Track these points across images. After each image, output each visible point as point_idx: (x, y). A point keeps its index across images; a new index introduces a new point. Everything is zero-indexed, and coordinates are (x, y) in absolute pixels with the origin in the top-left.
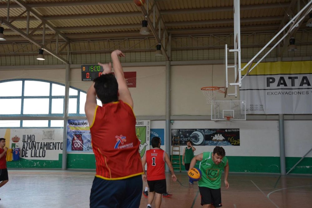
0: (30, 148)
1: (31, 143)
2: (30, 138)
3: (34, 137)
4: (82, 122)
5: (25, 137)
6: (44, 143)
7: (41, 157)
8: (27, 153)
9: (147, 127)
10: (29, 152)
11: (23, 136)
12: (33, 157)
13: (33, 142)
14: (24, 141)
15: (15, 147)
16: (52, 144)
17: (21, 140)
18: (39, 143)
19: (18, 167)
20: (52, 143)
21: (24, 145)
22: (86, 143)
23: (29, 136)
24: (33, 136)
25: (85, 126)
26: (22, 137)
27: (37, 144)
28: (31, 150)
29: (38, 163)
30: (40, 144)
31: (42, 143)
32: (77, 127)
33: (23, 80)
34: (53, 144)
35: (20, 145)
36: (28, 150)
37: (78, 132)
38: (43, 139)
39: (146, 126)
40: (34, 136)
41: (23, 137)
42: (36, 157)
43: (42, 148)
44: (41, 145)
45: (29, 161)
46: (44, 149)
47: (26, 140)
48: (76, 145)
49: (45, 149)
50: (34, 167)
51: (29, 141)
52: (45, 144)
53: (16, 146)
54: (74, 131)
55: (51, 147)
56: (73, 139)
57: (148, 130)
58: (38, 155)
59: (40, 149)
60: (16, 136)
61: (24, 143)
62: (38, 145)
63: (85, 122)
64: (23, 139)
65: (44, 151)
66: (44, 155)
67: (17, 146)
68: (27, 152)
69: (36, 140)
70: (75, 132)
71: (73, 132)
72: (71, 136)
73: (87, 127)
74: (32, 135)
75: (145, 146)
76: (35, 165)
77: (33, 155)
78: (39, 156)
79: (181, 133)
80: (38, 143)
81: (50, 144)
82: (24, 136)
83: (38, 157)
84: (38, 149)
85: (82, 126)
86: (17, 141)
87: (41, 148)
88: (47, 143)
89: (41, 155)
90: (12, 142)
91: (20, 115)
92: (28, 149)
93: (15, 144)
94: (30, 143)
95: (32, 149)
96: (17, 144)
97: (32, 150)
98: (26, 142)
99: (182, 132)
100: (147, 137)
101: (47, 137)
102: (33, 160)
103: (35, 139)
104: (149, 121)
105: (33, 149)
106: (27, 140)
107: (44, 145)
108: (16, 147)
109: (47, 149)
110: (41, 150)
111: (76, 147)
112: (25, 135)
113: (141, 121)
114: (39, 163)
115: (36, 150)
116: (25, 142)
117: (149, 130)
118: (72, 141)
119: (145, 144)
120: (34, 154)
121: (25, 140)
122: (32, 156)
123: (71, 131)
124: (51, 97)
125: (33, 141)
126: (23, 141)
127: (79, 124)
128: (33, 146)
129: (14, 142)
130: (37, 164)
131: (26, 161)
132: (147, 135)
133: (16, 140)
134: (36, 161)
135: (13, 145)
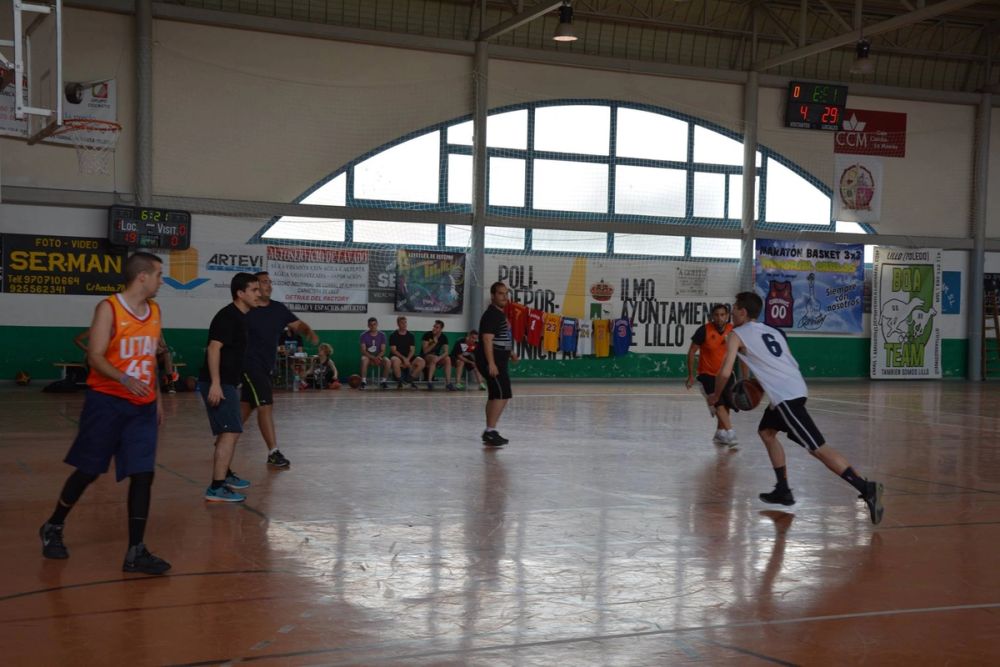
0: (643, 318)
1: (643, 303)
2: (641, 287)
3: (653, 288)
4: (791, 248)
5: (627, 286)
6: (680, 304)
7: (672, 345)
8: (634, 334)
9: (936, 268)
10: (639, 331)
11: (623, 281)
12: (650, 345)
13: (650, 300)
14: (625, 298)
15: (599, 316)
16: (700, 309)
17: (617, 291)
18: (667, 303)
19: (612, 377)
20: (700, 304)
21: (625, 310)
22: (800, 307)
23: (639, 283)
24: (650, 283)
25: (797, 259)
26: (620, 284)
27: (661, 307)
28: (644, 325)
29: (665, 363)
30: (668, 308)
31: (673, 303)
32: (779, 259)
33: (614, 105)
34: (705, 309)
35: (614, 308)
36: (636, 325)
37: (783, 275)
38: (678, 293)
39: (932, 265)
40: (653, 284)
41: (623, 286)
42: (660, 345)
43: (674, 319)
44: (673, 307)
45: (641, 357)
46: (679, 322)
47: (631, 295)
48: (775, 313)
49: (683, 321)
50: (653, 374)
51: (639, 299)
52: (684, 307)
53: (603, 313)
54: (771, 271)
55: (698, 316)
56: (769, 297)
57: (938, 275)
58: (663, 340)
59: (670, 323)
60: (602, 281)
61: (625, 302)
62: (664, 310)
63: (796, 248)
64: (623, 293)
65: (680, 329)
66: (679, 341)
67: (606, 312)
68: (634, 329)
69: (660, 296)
70: (774, 275)
71: (769, 275)
72: (763, 286)
73: (801, 261)
74: (646, 279)
75: (932, 316)
76: (657, 369)
77: (651, 340)
78: (669, 344)
79: (994, 283)
80: (665, 304)
81: (696, 308)
82: (625, 283)
83: (663, 345)
84: (664, 322)
85: (790, 257)
86: (607, 298)
87: (672, 319)
88: (687, 304)
89: (672, 340)
90: (590, 300)
91: (605, 214)
92: (636, 321)
93: (600, 306)
94: (641, 303)
95: (647, 322)
96: (605, 305)
97: (647, 326)
98: (630, 300)
99: (997, 280)
100: (935, 292)
101: (687, 288)
102: (651, 355)
103: (655, 293)
104: (940, 250)
105: (650, 322)
106: (635, 294)
107: (680, 311)
108: (604, 317)
109: (687, 323)
110: (673, 326)
111: (775, 316)
112: (627, 281)
113: (923, 251)
114: (667, 364)
115: (660, 326)
116: (627, 299)
117: (940, 276)
118: (767, 300)
119: (931, 311)
120: (655, 338)
121: (627, 293)
122: (647, 344)
123: (763, 271)
124: (691, 167)
125: (650, 297)
126: (622, 299)
127: (783, 253)
128: (652, 313)
129: (598, 298)
130: (661, 366)
131: (631, 356)
132: (936, 287)
133: (602, 292)
134: (660, 357)
135: (596, 310)
